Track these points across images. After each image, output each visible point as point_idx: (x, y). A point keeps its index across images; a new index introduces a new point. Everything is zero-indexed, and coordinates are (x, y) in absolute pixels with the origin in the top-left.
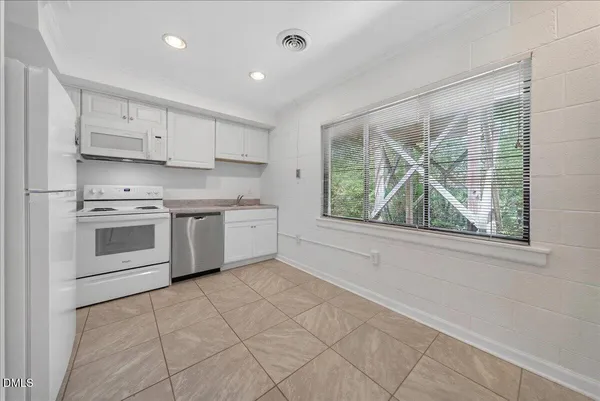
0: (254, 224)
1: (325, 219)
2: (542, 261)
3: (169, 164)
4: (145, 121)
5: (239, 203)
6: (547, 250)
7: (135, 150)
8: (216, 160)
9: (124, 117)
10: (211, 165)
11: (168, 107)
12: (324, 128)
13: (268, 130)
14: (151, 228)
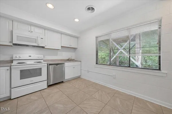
0: (74, 67)
1: (97, 65)
2: (165, 75)
3: (46, 47)
4: (37, 33)
5: (69, 60)
6: (167, 72)
7: (34, 43)
8: (62, 47)
9: (29, 31)
10: (60, 48)
11: (45, 28)
12: (97, 37)
13: (77, 38)
14: (41, 69)
